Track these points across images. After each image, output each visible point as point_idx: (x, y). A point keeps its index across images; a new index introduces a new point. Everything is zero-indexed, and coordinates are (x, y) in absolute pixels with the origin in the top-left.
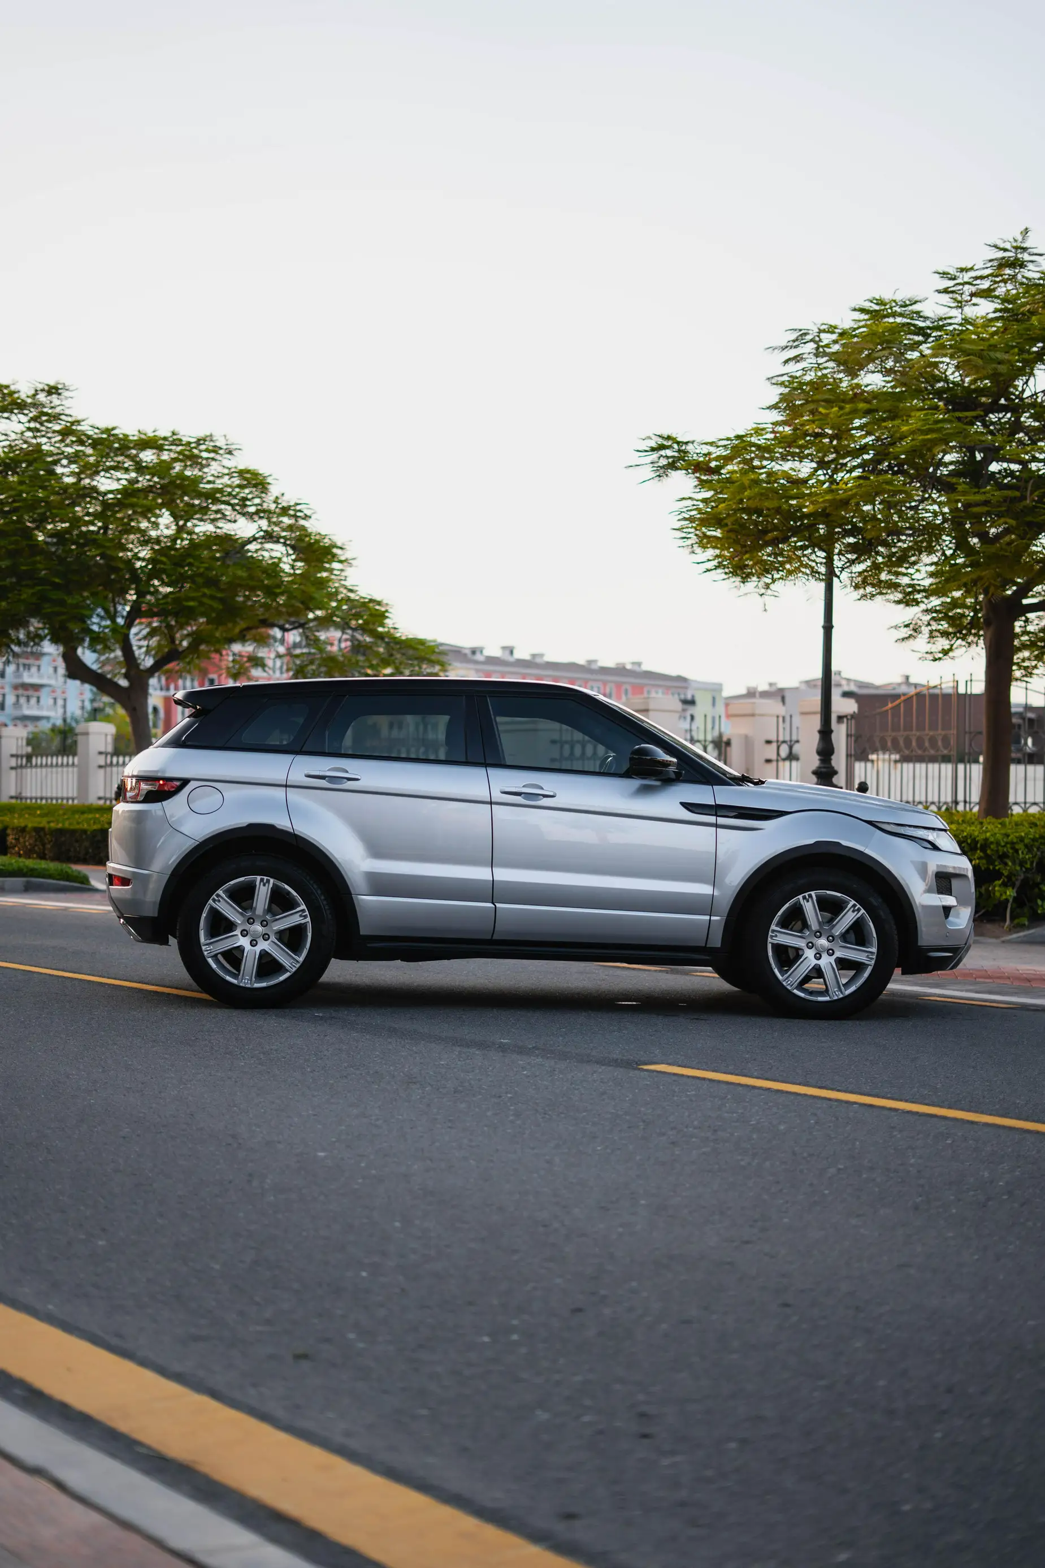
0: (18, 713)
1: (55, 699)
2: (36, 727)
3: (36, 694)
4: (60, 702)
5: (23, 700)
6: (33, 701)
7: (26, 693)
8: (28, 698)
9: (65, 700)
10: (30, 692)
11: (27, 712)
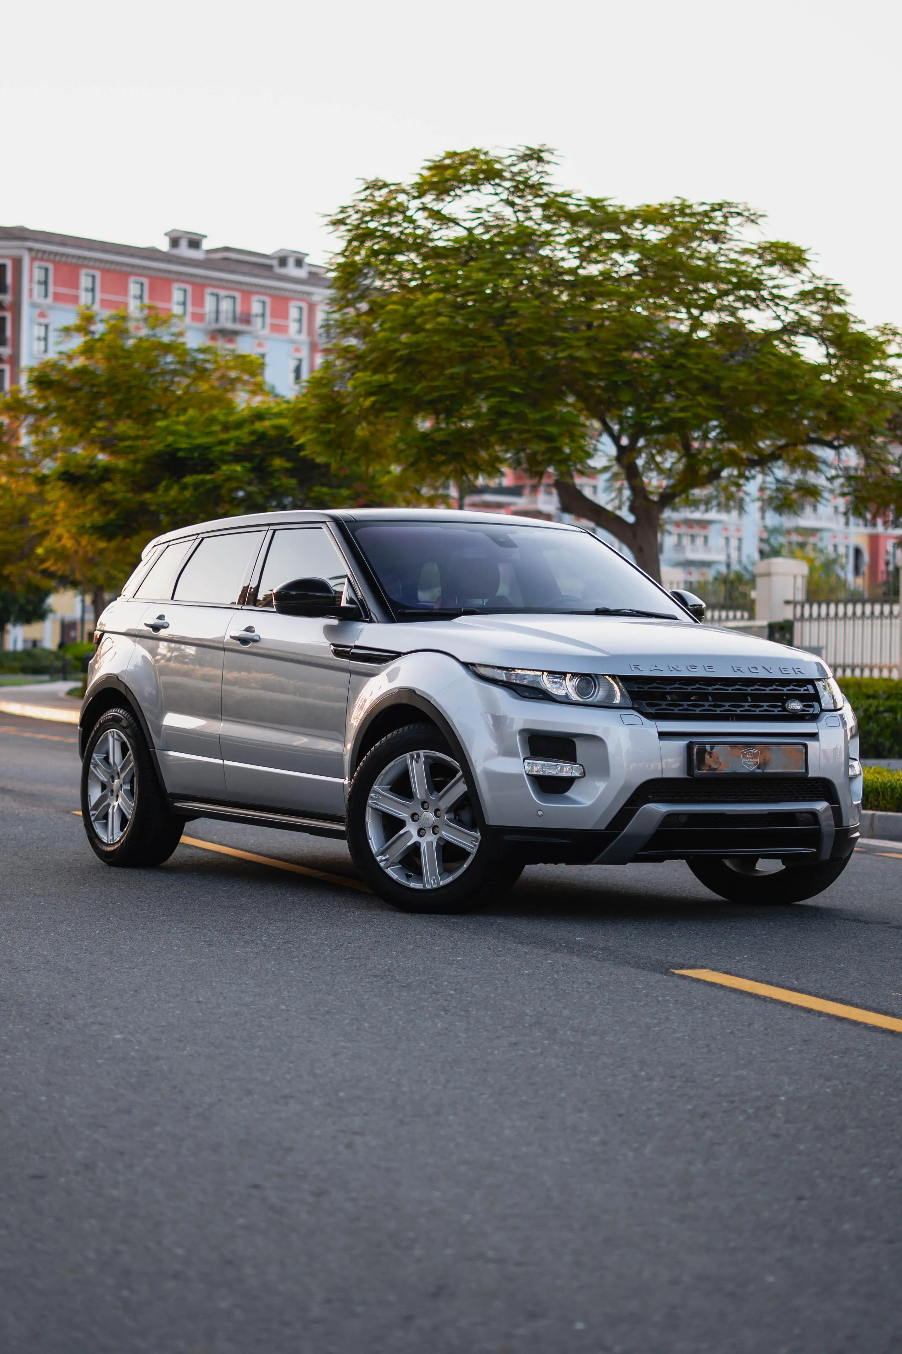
0: (680, 557)
1: (727, 539)
2: (703, 574)
3: (703, 532)
4: (734, 543)
5: (686, 541)
6: (700, 541)
7: (691, 531)
8: (693, 537)
9: (740, 540)
10: (696, 530)
11: (691, 555)
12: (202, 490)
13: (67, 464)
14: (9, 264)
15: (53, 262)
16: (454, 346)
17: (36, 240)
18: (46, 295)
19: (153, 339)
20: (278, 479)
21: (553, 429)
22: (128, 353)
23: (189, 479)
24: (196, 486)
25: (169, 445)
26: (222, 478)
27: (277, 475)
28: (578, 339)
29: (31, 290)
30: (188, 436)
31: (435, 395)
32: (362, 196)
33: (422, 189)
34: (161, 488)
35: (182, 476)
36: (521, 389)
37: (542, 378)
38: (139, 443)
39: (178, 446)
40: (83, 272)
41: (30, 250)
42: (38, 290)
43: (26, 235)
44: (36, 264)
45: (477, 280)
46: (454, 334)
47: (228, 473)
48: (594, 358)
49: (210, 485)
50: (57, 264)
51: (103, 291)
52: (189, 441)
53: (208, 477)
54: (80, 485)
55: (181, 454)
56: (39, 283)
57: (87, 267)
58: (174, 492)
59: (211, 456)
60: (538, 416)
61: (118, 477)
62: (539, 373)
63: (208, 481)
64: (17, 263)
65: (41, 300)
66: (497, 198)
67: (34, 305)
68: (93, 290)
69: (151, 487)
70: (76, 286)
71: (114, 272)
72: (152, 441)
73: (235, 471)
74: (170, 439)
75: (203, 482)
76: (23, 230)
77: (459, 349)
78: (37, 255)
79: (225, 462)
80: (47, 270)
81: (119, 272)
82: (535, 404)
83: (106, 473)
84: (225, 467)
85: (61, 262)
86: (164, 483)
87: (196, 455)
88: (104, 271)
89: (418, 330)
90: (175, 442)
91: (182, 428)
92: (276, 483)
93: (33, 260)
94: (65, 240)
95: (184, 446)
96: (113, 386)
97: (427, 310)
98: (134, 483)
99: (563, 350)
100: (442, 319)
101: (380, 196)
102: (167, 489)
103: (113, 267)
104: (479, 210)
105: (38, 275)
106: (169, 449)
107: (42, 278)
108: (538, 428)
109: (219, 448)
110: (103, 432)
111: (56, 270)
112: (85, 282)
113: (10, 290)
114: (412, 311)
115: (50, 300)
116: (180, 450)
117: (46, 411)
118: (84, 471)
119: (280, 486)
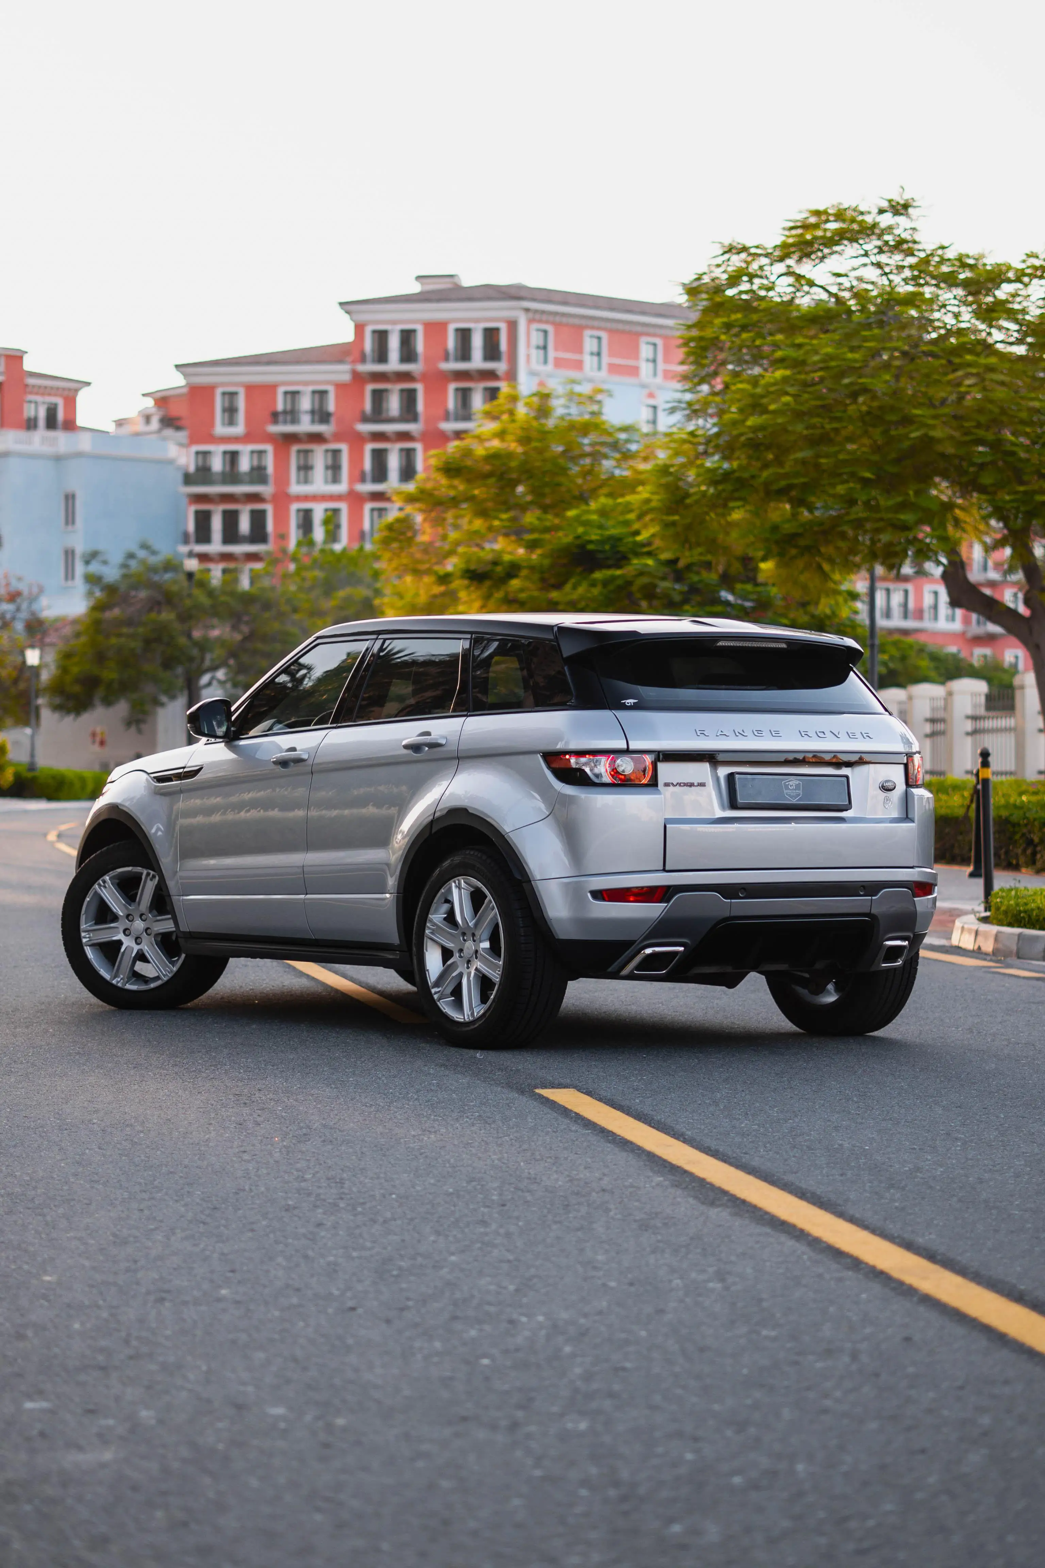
12: (611, 587)
13: (468, 561)
14: (503, 327)
15: (553, 323)
16: (800, 428)
17: (534, 300)
18: (545, 362)
19: (568, 418)
20: (698, 573)
21: (907, 517)
22: (544, 434)
23: (598, 575)
24: (605, 583)
25: (578, 537)
26: (634, 573)
27: (695, 568)
28: (935, 417)
29: (528, 357)
30: (601, 527)
31: (783, 483)
32: (719, 260)
33: (784, 252)
34: (568, 587)
35: (592, 571)
36: (873, 474)
37: (898, 461)
38: (547, 536)
39: (587, 538)
40: (587, 333)
41: (527, 310)
42: (536, 355)
43: (523, 293)
44: (535, 326)
45: (827, 354)
46: (799, 415)
47: (638, 567)
48: (951, 438)
49: (619, 582)
50: (557, 326)
51: (611, 355)
52: (599, 532)
53: (618, 572)
54: (488, 583)
55: (590, 547)
56: (538, 347)
57: (593, 328)
58: (581, 590)
59: (622, 549)
60: (890, 503)
61: (524, 573)
62: (894, 455)
63: (619, 577)
64: (513, 326)
65: (541, 368)
66: (865, 260)
67: (532, 373)
68: (599, 354)
69: (558, 586)
70: (579, 349)
71: (623, 332)
72: (560, 534)
73: (647, 565)
74: (580, 530)
75: (613, 578)
76: (520, 287)
77: (805, 432)
78: (534, 316)
79: (637, 555)
80: (545, 332)
81: (630, 333)
82: (888, 491)
83: (513, 570)
84: (635, 561)
85: (560, 323)
86: (573, 581)
87: (607, 547)
88: (610, 331)
89: (765, 411)
90: (585, 533)
91: (594, 517)
92: (695, 578)
93: (530, 321)
94: (566, 298)
95: (594, 537)
96: (527, 472)
97: (772, 389)
98: (543, 580)
99: (917, 430)
100: (786, 399)
101: (737, 261)
102: (575, 587)
103: (620, 327)
104: (838, 275)
105: (536, 339)
106: (578, 542)
107: (541, 343)
108: (890, 516)
109: (631, 539)
110: (507, 524)
111: (557, 333)
112: (589, 345)
113: (504, 357)
114: (759, 390)
115: (550, 367)
116: (591, 542)
117: (454, 502)
118: (489, 568)
119: (700, 581)
